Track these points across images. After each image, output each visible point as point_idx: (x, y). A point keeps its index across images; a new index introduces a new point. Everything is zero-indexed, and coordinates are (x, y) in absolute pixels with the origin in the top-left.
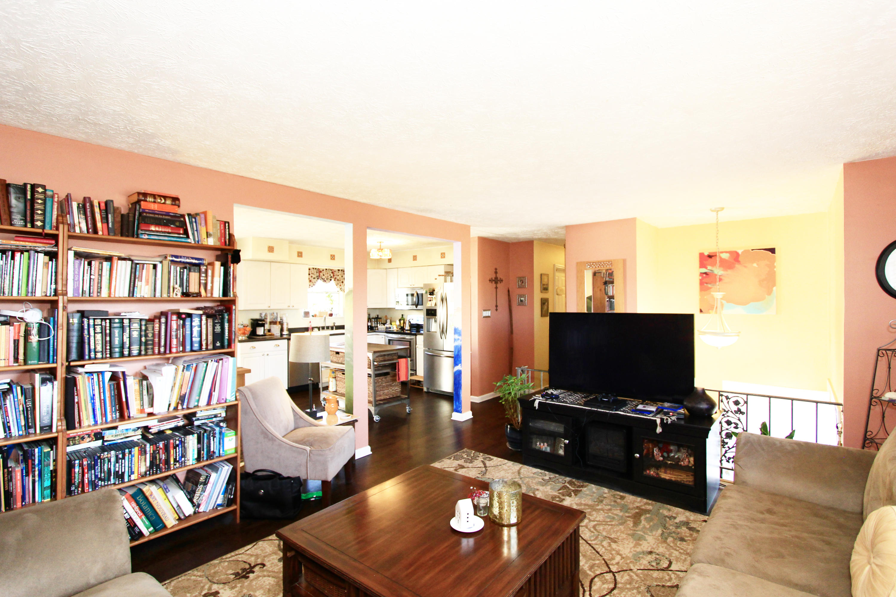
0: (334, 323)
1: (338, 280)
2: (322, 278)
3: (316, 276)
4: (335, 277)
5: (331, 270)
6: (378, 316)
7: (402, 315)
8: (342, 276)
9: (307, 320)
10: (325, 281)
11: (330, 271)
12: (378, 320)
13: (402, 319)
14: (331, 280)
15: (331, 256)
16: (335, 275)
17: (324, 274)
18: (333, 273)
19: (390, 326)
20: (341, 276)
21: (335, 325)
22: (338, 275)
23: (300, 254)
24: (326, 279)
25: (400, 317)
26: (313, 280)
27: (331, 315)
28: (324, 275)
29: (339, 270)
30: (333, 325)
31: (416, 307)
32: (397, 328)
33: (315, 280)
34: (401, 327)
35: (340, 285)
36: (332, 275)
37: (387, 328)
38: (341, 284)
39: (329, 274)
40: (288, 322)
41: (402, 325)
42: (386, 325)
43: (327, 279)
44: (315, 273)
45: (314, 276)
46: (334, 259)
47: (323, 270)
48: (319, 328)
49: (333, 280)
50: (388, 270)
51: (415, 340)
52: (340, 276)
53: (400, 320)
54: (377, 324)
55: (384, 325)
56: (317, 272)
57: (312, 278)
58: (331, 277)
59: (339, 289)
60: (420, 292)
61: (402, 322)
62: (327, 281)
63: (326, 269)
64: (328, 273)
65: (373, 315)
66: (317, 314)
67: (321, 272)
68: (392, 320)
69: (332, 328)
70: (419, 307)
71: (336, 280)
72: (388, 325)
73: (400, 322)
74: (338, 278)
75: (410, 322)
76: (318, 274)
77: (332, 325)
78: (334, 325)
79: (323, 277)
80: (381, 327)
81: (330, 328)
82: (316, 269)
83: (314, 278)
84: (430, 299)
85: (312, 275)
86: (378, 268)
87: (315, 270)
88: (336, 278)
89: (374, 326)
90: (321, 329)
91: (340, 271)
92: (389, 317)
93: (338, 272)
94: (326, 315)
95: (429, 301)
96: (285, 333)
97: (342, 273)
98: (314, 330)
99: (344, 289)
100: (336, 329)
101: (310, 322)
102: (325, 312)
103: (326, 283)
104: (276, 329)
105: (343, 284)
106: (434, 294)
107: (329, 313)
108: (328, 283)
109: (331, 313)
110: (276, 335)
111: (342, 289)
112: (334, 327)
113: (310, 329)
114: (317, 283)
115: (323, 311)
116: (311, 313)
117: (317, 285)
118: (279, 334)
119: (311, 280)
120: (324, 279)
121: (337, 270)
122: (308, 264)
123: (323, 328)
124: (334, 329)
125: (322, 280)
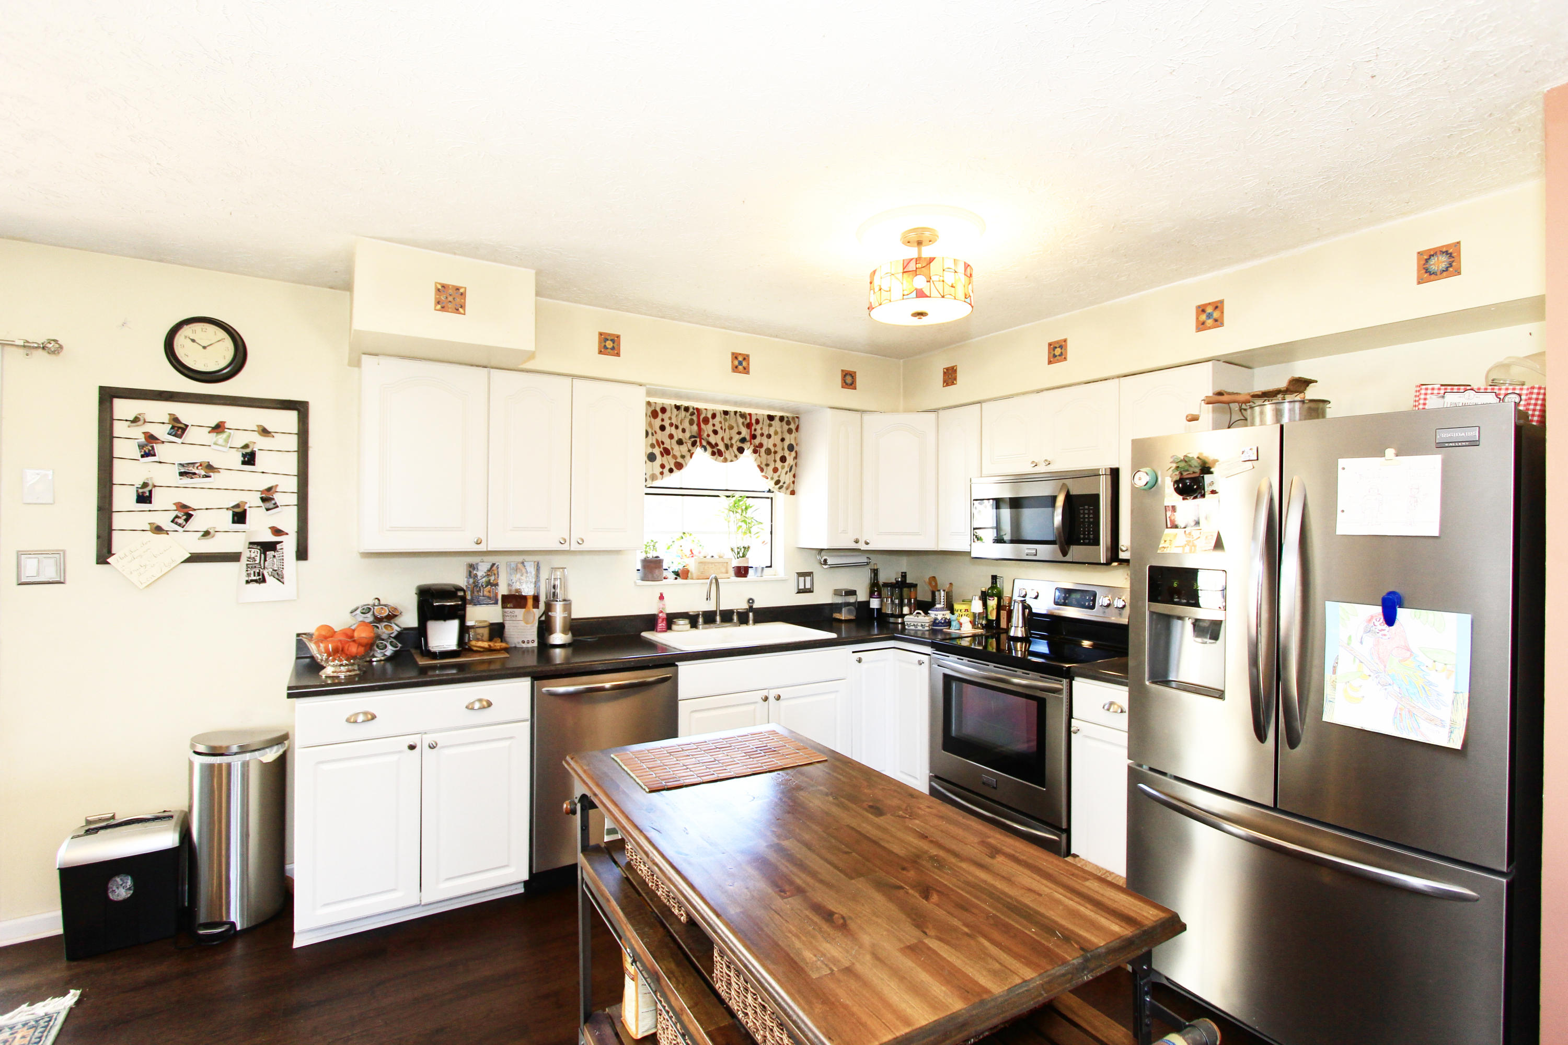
0: (751, 601)
1: (768, 452)
2: (709, 443)
3: (688, 434)
4: (757, 442)
5: (743, 416)
6: (904, 575)
7: (994, 578)
8: (783, 440)
9: (654, 588)
10: (720, 453)
11: (740, 420)
12: (905, 590)
13: (993, 591)
14: (741, 450)
15: (735, 356)
16: (758, 433)
17: (718, 428)
18: (749, 426)
19: (948, 615)
20: (779, 437)
21: (756, 605)
22: (769, 436)
23: (609, 344)
24: (721, 447)
25: (986, 585)
26: (677, 450)
27: (742, 572)
28: (715, 432)
29: (771, 418)
30: (747, 607)
31: (1065, 553)
32: (973, 623)
33: (684, 449)
34: (990, 622)
35: (775, 470)
36: (745, 432)
37: (935, 623)
38: (779, 464)
39: (735, 430)
40: (570, 597)
41: (993, 616)
42: (933, 614)
43: (727, 447)
44: (686, 424)
45: (678, 434)
46: (746, 370)
47: (714, 416)
48: (693, 620)
49: (748, 452)
50: (941, 412)
51: (1065, 695)
52: (776, 439)
53: (984, 597)
54: (901, 605)
55: (926, 613)
56: (691, 422)
57: (674, 441)
58: (743, 440)
59: (770, 484)
60: (1077, 489)
61: (992, 603)
62: (727, 454)
63: (726, 413)
64: (731, 428)
65: (888, 575)
66: (692, 567)
67: (706, 421)
68: (955, 592)
69: (743, 618)
70: (1076, 551)
71: (763, 450)
72: (939, 614)
73: (985, 605)
74: (768, 444)
75: (1026, 607)
76: (695, 427)
77: (743, 606)
78: (751, 609)
79: (713, 439)
80: (917, 621)
81: (735, 618)
82: (687, 409)
83: (680, 442)
85: (673, 429)
86: (907, 411)
87: (683, 413)
88: (761, 445)
89: (889, 612)
90: (701, 620)
91: (776, 423)
92: (943, 581)
93: (770, 425)
94: (724, 570)
95: (1169, 526)
96: (558, 638)
97: (786, 427)
98: (674, 627)
99: (794, 482)
100: (756, 621)
101: (661, 597)
102: (721, 560)
103: (726, 460)
104: (522, 623)
105: (786, 464)
106: (1208, 489)
107: (736, 563)
108: (731, 461)
109: (741, 563)
110: (524, 645)
111: (784, 483)
112: (751, 614)
113: (660, 620)
114: (688, 462)
115: (716, 557)
116: (671, 565)
117: (686, 464)
118: (535, 644)
119: (669, 448)
120: (717, 445)
121: (766, 418)
122: (648, 386)
123: (709, 618)
124: (751, 622)
125: (709, 450)
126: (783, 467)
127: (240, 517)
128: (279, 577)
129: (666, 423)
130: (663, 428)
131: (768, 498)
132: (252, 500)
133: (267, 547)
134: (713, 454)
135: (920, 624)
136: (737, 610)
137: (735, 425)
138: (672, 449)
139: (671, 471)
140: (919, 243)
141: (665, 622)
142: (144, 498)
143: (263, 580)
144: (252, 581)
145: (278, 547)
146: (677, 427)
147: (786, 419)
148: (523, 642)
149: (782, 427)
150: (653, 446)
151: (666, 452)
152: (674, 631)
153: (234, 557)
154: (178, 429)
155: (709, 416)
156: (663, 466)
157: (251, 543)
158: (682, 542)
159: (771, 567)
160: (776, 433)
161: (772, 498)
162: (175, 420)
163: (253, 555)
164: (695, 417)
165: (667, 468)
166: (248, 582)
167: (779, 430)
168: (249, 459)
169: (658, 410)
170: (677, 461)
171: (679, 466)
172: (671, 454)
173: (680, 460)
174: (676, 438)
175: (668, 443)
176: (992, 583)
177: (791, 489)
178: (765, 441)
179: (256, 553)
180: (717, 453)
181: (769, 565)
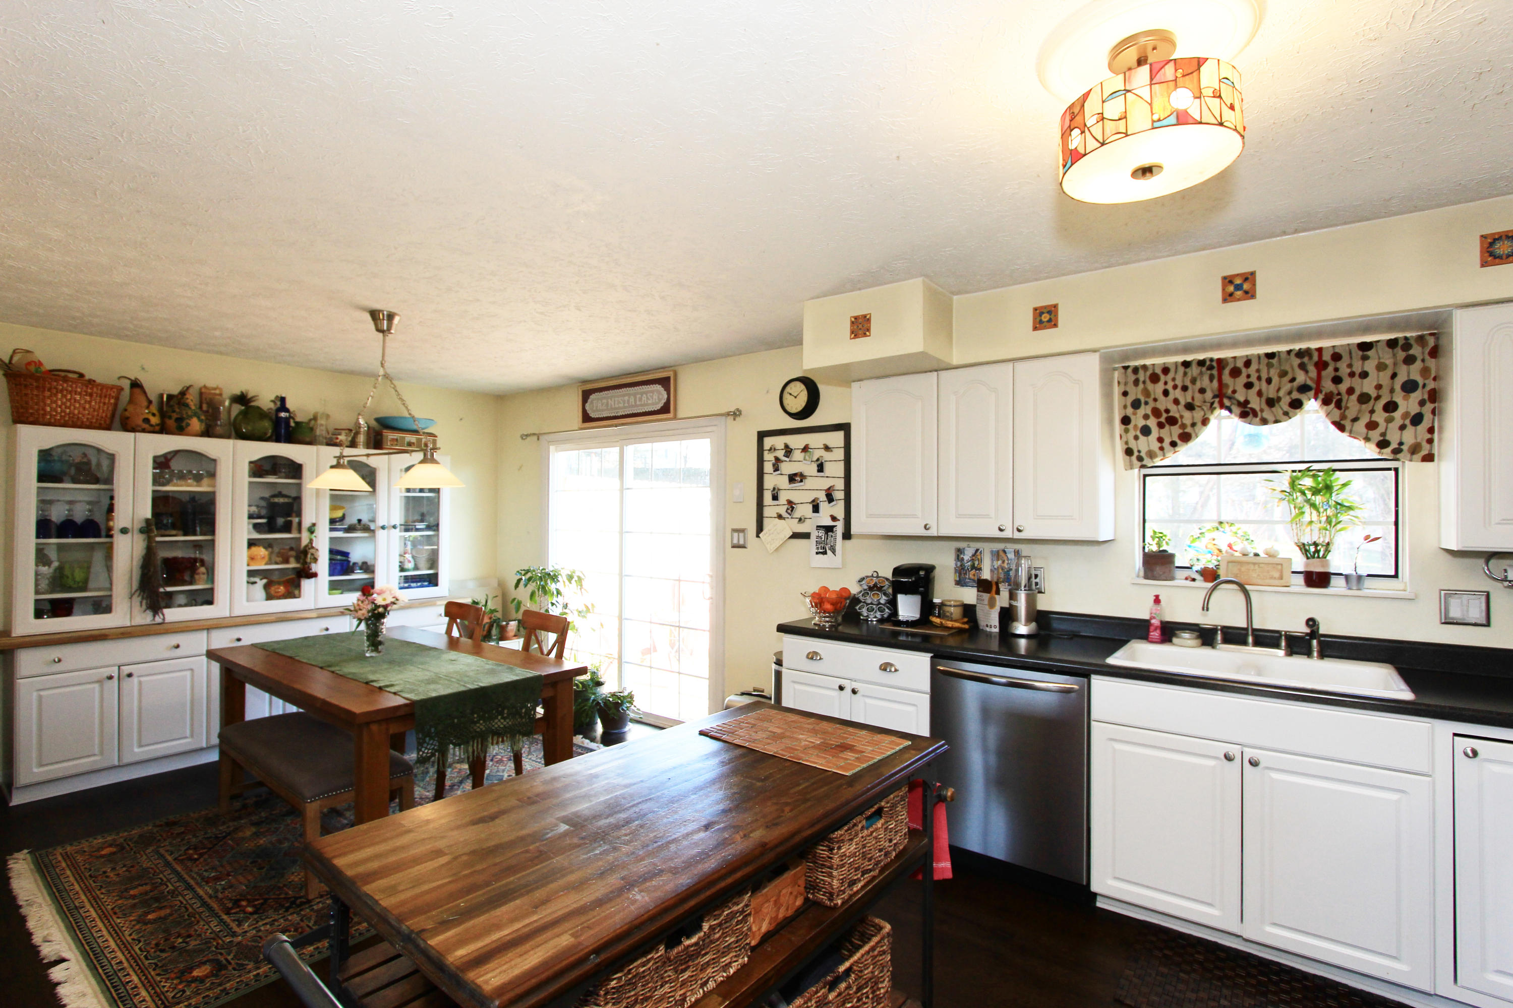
0: (1312, 623)
1: (1362, 399)
3: (1209, 395)
4: (1343, 387)
5: (1305, 354)
8: (1394, 376)
10: (1256, 413)
11: (1300, 361)
14: (1297, 405)
15: (1228, 280)
16: (1344, 372)
17: (1256, 379)
18: (1320, 366)
20: (1386, 373)
22: (1365, 375)
23: (1045, 317)
24: (1255, 403)
26: (1187, 417)
27: (1315, 579)
28: (1248, 386)
29: (1367, 347)
30: (1305, 629)
33: (1196, 415)
35: (1373, 426)
36: (1305, 377)
38: (1381, 416)
39: (1287, 377)
43: (1270, 404)
44: (1205, 382)
45: (1186, 398)
46: (1257, 295)
47: (1247, 364)
48: (1207, 636)
49: (1312, 405)
52: (1384, 377)
56: (1210, 379)
57: (1179, 407)
58: (1304, 389)
59: (1370, 451)
62: (1269, 413)
63: (1271, 356)
64: (1278, 374)
66: (1222, 567)
67: (1235, 373)
69: (1298, 646)
71: (1349, 398)
74: (1364, 386)
76: (1214, 385)
77: (1300, 628)
78: (1313, 633)
79: (1242, 395)
81: (1283, 643)
82: (1201, 363)
83: (1190, 407)
85: (1180, 393)
87: (1196, 369)
88: (1346, 391)
90: (1219, 637)
91: (1380, 352)
93: (1365, 358)
94: (1277, 575)
96: (1022, 628)
97: (1401, 355)
98: (1175, 640)
99: (1430, 441)
100: (1322, 655)
101: (1157, 600)
102: (1271, 560)
103: (1264, 422)
104: (987, 607)
105: (1397, 415)
107: (1299, 562)
108: (1276, 421)
109: (1316, 567)
110: (988, 629)
111: (1401, 444)
112: (1315, 642)
113: (1152, 628)
114: (1200, 430)
115: (1262, 555)
116: (1195, 562)
117: (1197, 436)
118: (997, 630)
119: (1177, 416)
120: (1247, 402)
121: (1355, 351)
122: (1102, 351)
123: (1234, 636)
124: (1315, 654)
125: (1237, 410)
126: (1389, 420)
127: (816, 509)
128: (834, 552)
129: (1169, 387)
130: (1166, 393)
131: (1389, 469)
132: (822, 496)
133: (829, 529)
134: (1244, 415)
136: (1286, 632)
137: (1290, 370)
138: (1182, 417)
139: (1173, 444)
141: (1158, 631)
142: (775, 498)
143: (825, 553)
144: (820, 553)
145: (834, 529)
146: (1185, 388)
147: (1401, 343)
148: (987, 626)
149: (1394, 355)
150: (1146, 417)
151: (1172, 421)
152: (1174, 644)
153: (806, 536)
154: (788, 451)
155: (1240, 364)
156: (1160, 440)
157: (818, 526)
158: (1215, 534)
159: (1396, 576)
160: (1381, 367)
161: (1396, 470)
162: (787, 446)
163: (820, 535)
164: (1215, 372)
165: (1167, 441)
166: (817, 553)
167: (1389, 362)
168: (821, 468)
169: (1158, 371)
170: (1186, 431)
171: (1186, 438)
172: (1180, 423)
173: (1189, 430)
174: (1183, 402)
175: (1174, 412)
177: (1424, 452)
178: (1356, 382)
179: (822, 533)
180: (1246, 413)
181: (1393, 573)
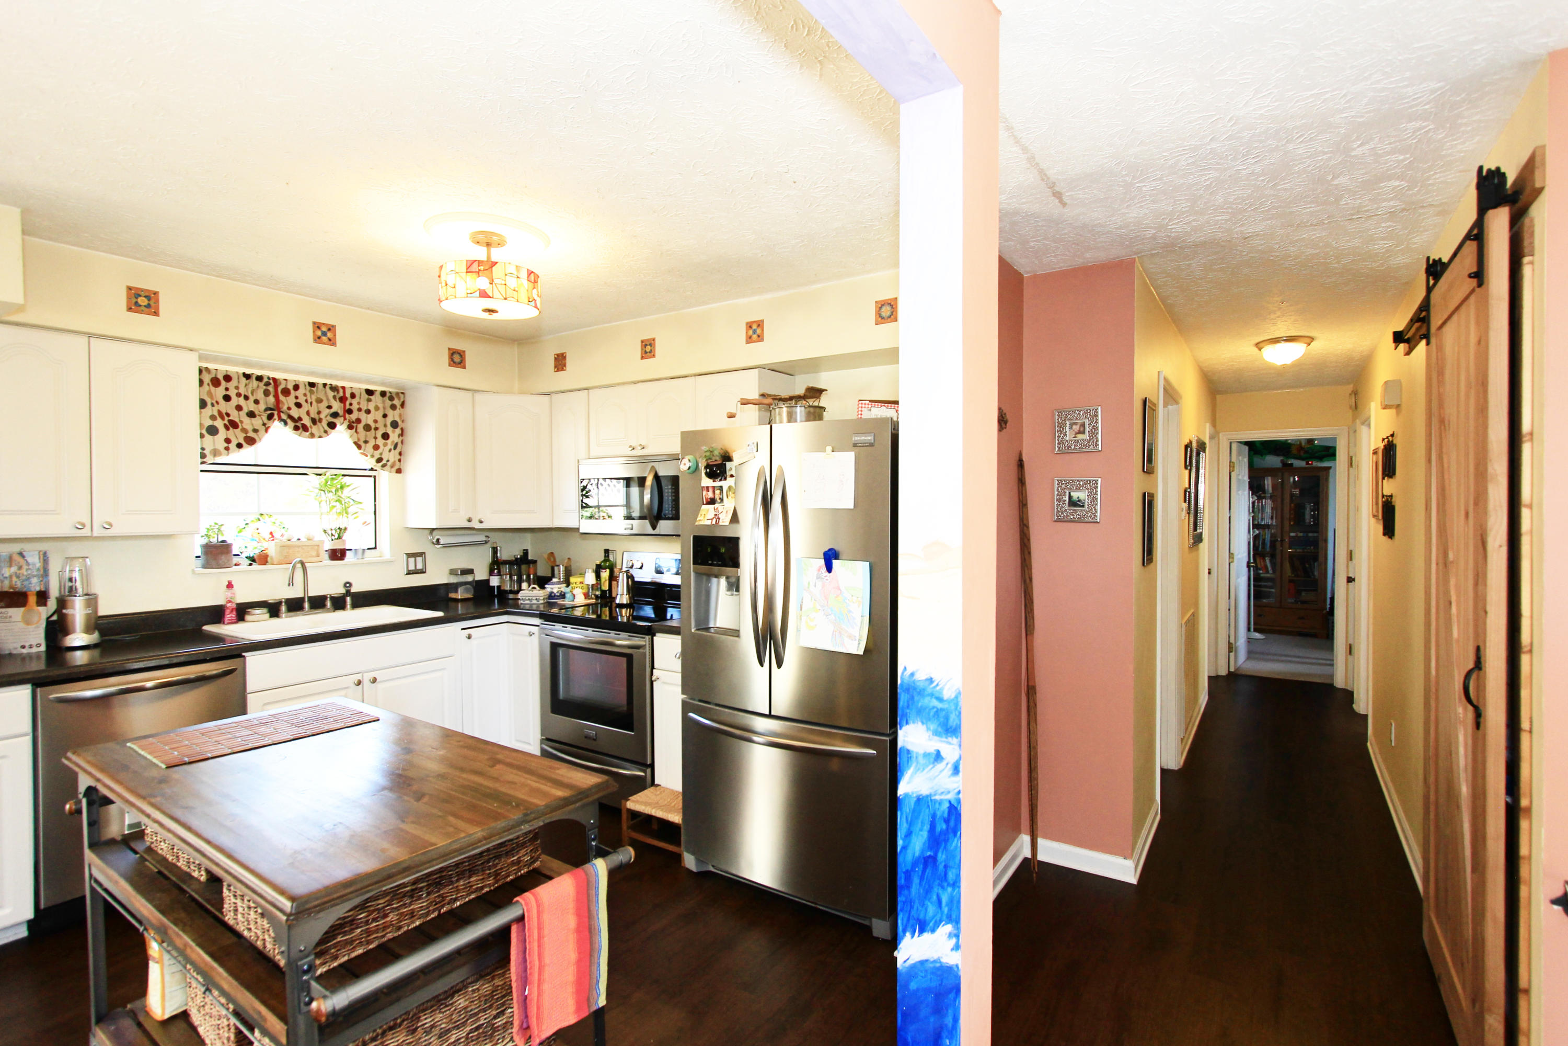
0: (348, 585)
1: (367, 428)
2: (291, 417)
3: (262, 406)
4: (354, 417)
5: (334, 389)
6: (526, 553)
7: (607, 552)
8: (385, 416)
9: (220, 576)
10: (305, 428)
11: (331, 394)
12: (524, 567)
13: (607, 564)
14: (332, 426)
15: (317, 326)
16: (355, 407)
17: (301, 400)
18: (343, 400)
19: (563, 588)
20: (381, 413)
21: (353, 590)
22: (368, 412)
23: (143, 301)
24: (307, 421)
25: (599, 559)
26: (247, 423)
27: (338, 555)
28: (299, 405)
29: (370, 392)
30: (343, 591)
31: (654, 527)
32: (586, 596)
33: (257, 422)
34: (603, 592)
35: (376, 447)
36: (337, 406)
37: (551, 596)
38: (380, 442)
39: (325, 404)
40: (94, 590)
41: (605, 587)
42: (549, 588)
43: (314, 421)
44: (260, 395)
45: (249, 406)
46: (332, 342)
47: (296, 387)
48: (274, 609)
49: (341, 428)
50: (554, 396)
51: (648, 650)
52: (378, 415)
53: (598, 570)
54: (520, 581)
55: (542, 587)
56: (266, 393)
57: (243, 413)
58: (335, 415)
59: (370, 462)
60: (665, 471)
61: (605, 574)
62: (314, 429)
63: (312, 385)
64: (319, 401)
65: (509, 552)
66: (272, 550)
67: (286, 392)
68: (573, 567)
69: (338, 603)
70: (665, 526)
71: (360, 427)
72: (554, 588)
73: (598, 576)
74: (368, 419)
75: (630, 577)
76: (271, 399)
77: (340, 590)
78: (348, 593)
79: (295, 413)
80: (530, 594)
81: (329, 603)
82: (259, 378)
83: (251, 415)
84: (710, 495)
85: (242, 401)
86: (522, 392)
87: (255, 383)
88: (358, 421)
89: (508, 588)
90: (283, 608)
91: (376, 398)
92: (560, 557)
93: (369, 400)
94: (314, 553)
95: (705, 503)
96: (78, 638)
97: (389, 403)
98: (248, 617)
99: (400, 460)
100: (355, 606)
101: (230, 586)
102: (310, 543)
103: (312, 436)
104: (22, 625)
105: (389, 441)
106: (728, 473)
107: (329, 545)
108: (320, 437)
109: (338, 545)
110: (24, 651)
111: (388, 461)
112: (348, 599)
113: (228, 612)
114: (263, 435)
115: (303, 539)
116: (243, 550)
117: (260, 439)
118: (43, 648)
119: (237, 420)
120: (300, 419)
121: (364, 393)
122: (200, 352)
123: (295, 605)
124: (349, 606)
125: (291, 424)
126: (385, 445)
129: (232, 393)
130: (227, 398)
131: (371, 476)
134: (296, 428)
135: (534, 598)
136: (330, 595)
137: (324, 399)
138: (241, 422)
139: (240, 446)
140: (488, 245)
141: (234, 613)
146: (246, 398)
147: (388, 394)
148: (23, 647)
149: (384, 402)
150: (213, 418)
151: (234, 425)
152: (247, 622)
155: (290, 387)
156: (228, 441)
158: (258, 524)
159: (375, 548)
160: (377, 408)
161: (375, 477)
164: (271, 388)
165: (234, 442)
167: (380, 405)
169: (221, 377)
170: (248, 435)
171: (251, 441)
172: (240, 427)
173: (251, 434)
174: (245, 410)
175: (235, 416)
176: (605, 556)
177: (397, 467)
178: (363, 416)
180: (299, 427)
181: (374, 546)
